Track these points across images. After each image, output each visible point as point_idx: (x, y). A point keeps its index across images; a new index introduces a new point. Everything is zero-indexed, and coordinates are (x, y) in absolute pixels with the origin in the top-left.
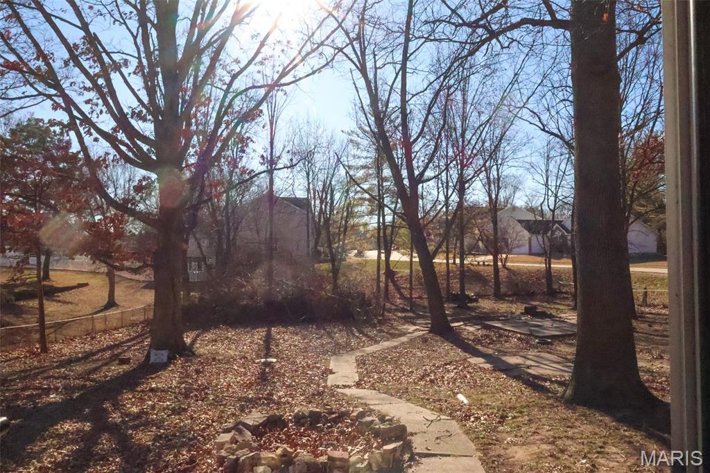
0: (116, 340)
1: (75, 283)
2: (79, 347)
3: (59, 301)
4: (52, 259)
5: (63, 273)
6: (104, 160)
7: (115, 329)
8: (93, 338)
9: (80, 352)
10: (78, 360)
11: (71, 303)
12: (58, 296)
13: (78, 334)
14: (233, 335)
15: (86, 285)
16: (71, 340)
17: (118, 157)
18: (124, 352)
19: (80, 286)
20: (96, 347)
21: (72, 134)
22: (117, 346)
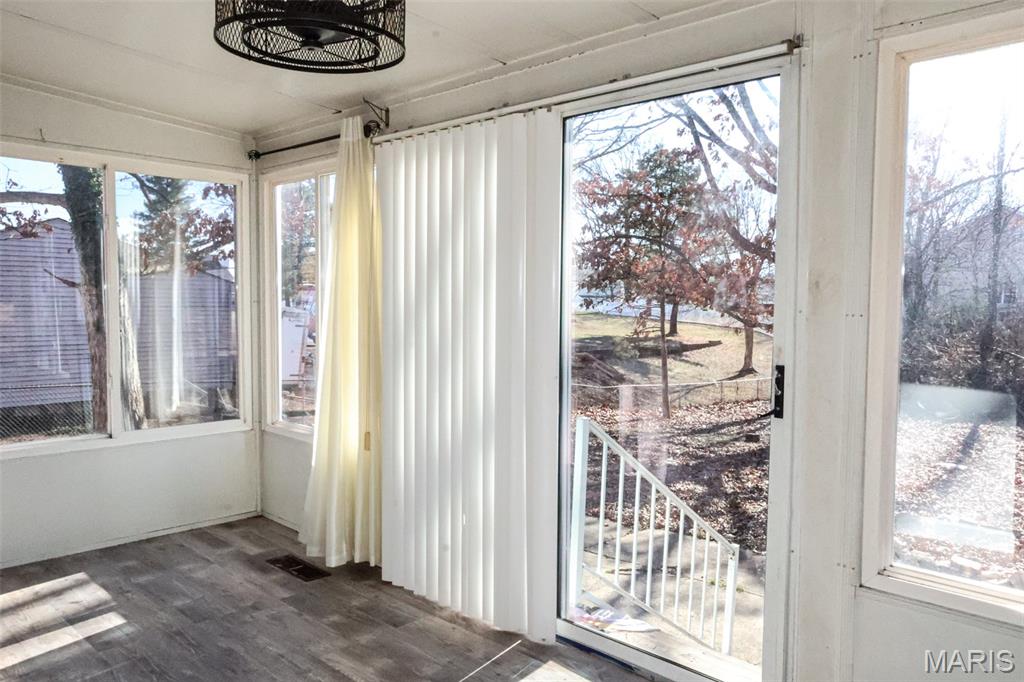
0: (748, 414)
1: (705, 341)
2: (705, 418)
3: (687, 362)
4: (680, 308)
5: (692, 326)
6: (733, 190)
7: (748, 402)
8: (721, 409)
9: (704, 423)
10: (701, 431)
11: (702, 366)
12: (686, 356)
13: (706, 402)
14: (911, 428)
15: (719, 343)
16: (697, 408)
17: (752, 182)
18: (757, 430)
19: (712, 344)
20: (725, 420)
21: (697, 162)
22: (749, 422)
